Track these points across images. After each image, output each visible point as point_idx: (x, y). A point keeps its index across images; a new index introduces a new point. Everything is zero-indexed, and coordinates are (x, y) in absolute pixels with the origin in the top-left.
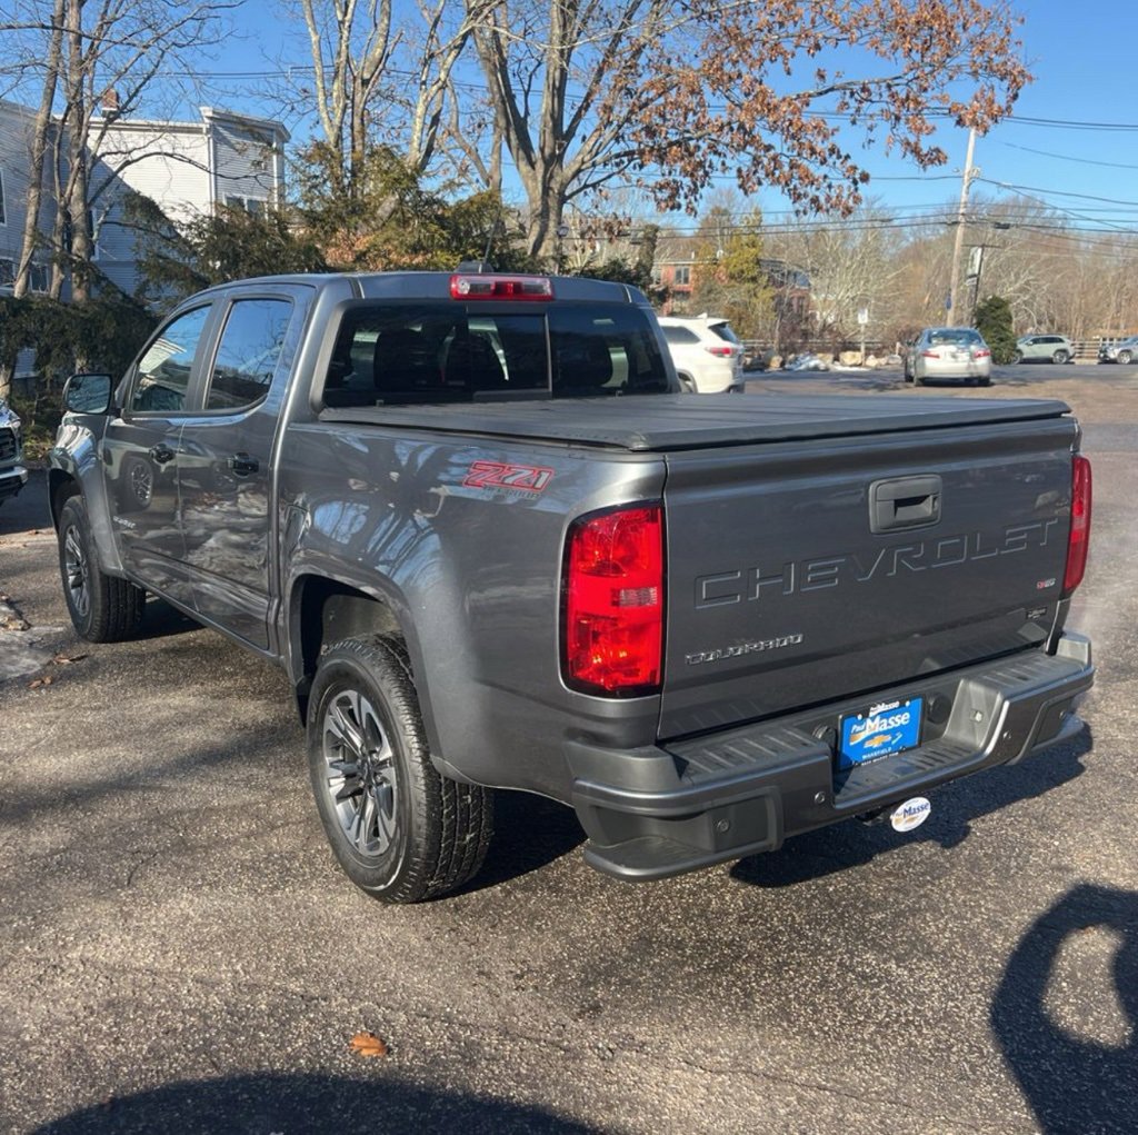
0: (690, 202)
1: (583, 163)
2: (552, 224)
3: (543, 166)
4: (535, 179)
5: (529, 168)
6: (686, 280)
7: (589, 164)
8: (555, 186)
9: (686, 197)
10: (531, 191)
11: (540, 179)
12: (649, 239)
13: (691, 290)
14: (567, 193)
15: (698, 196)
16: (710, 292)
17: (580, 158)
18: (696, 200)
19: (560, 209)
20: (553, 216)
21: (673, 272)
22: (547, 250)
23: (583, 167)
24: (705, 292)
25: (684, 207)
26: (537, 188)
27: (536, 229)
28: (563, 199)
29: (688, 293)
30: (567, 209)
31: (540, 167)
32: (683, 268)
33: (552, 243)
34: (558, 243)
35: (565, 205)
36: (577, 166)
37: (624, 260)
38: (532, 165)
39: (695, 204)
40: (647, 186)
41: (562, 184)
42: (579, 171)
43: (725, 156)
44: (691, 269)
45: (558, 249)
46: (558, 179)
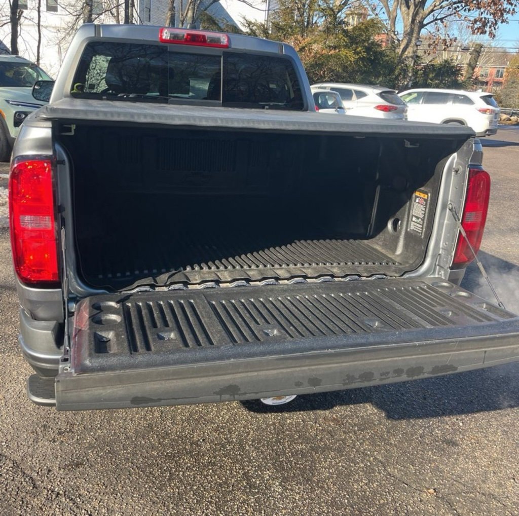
0: (491, 30)
1: (435, 6)
2: (413, 39)
3: (414, 7)
4: (408, 14)
5: (406, 8)
6: (501, 76)
7: (439, 7)
8: (418, 19)
9: (490, 27)
10: (405, 21)
11: (411, 14)
12: (477, 51)
13: (503, 81)
14: (425, 22)
15: (496, 27)
16: (513, 83)
17: (434, 4)
18: (495, 29)
19: (419, 31)
20: (415, 35)
21: (495, 71)
22: (409, 52)
23: (435, 9)
24: (510, 83)
25: (488, 33)
26: (408, 20)
27: (405, 42)
28: (422, 26)
29: (501, 83)
30: (423, 31)
31: (412, 8)
32: (500, 69)
33: (412, 49)
34: (415, 49)
35: (423, 30)
36: (431, 8)
37: (452, 60)
38: (408, 7)
39: (494, 31)
40: (470, 21)
41: (422, 18)
42: (432, 11)
43: (516, 6)
44: (505, 70)
45: (414, 52)
46: (421, 15)
